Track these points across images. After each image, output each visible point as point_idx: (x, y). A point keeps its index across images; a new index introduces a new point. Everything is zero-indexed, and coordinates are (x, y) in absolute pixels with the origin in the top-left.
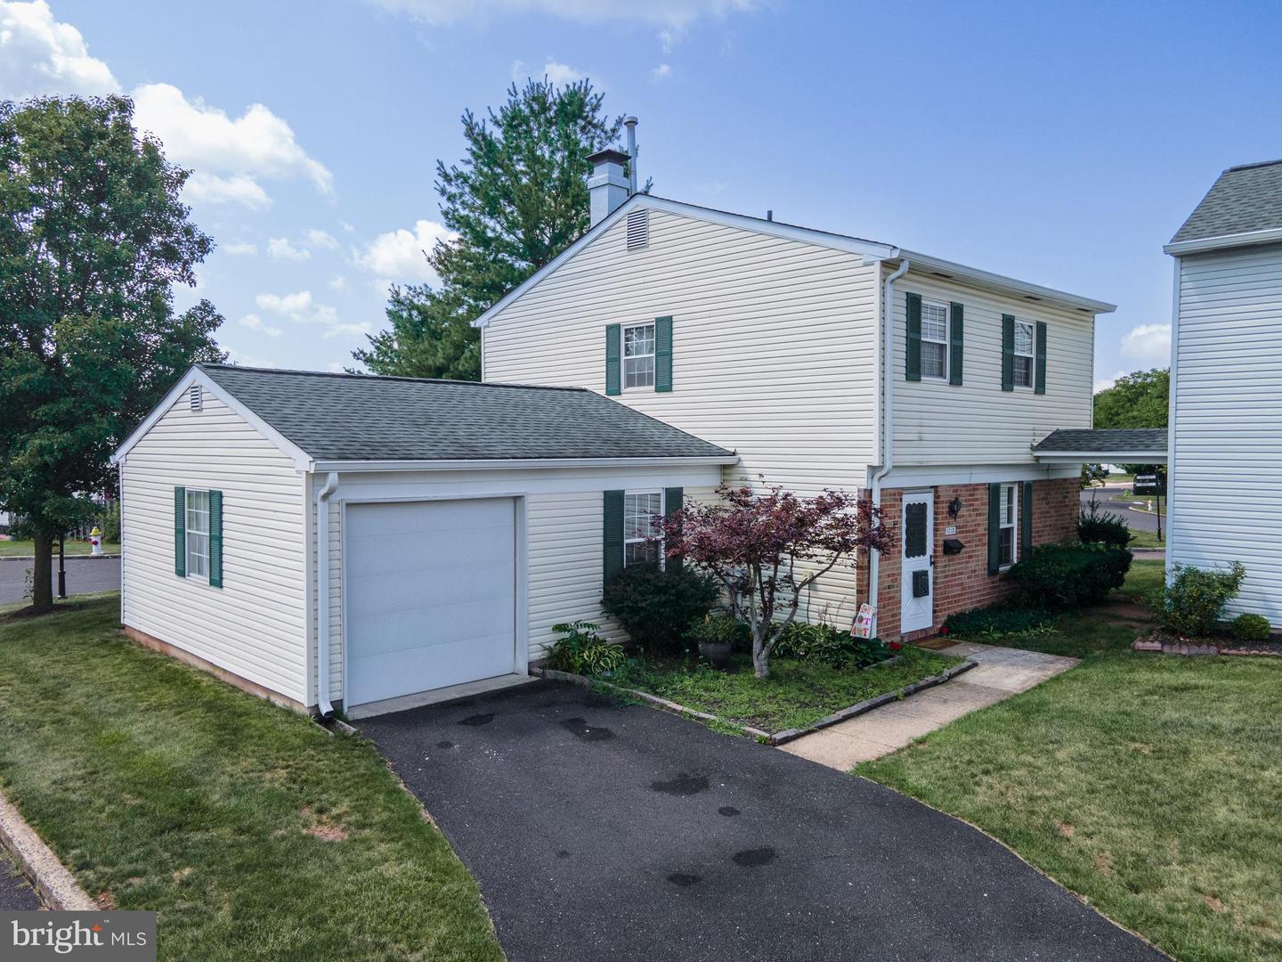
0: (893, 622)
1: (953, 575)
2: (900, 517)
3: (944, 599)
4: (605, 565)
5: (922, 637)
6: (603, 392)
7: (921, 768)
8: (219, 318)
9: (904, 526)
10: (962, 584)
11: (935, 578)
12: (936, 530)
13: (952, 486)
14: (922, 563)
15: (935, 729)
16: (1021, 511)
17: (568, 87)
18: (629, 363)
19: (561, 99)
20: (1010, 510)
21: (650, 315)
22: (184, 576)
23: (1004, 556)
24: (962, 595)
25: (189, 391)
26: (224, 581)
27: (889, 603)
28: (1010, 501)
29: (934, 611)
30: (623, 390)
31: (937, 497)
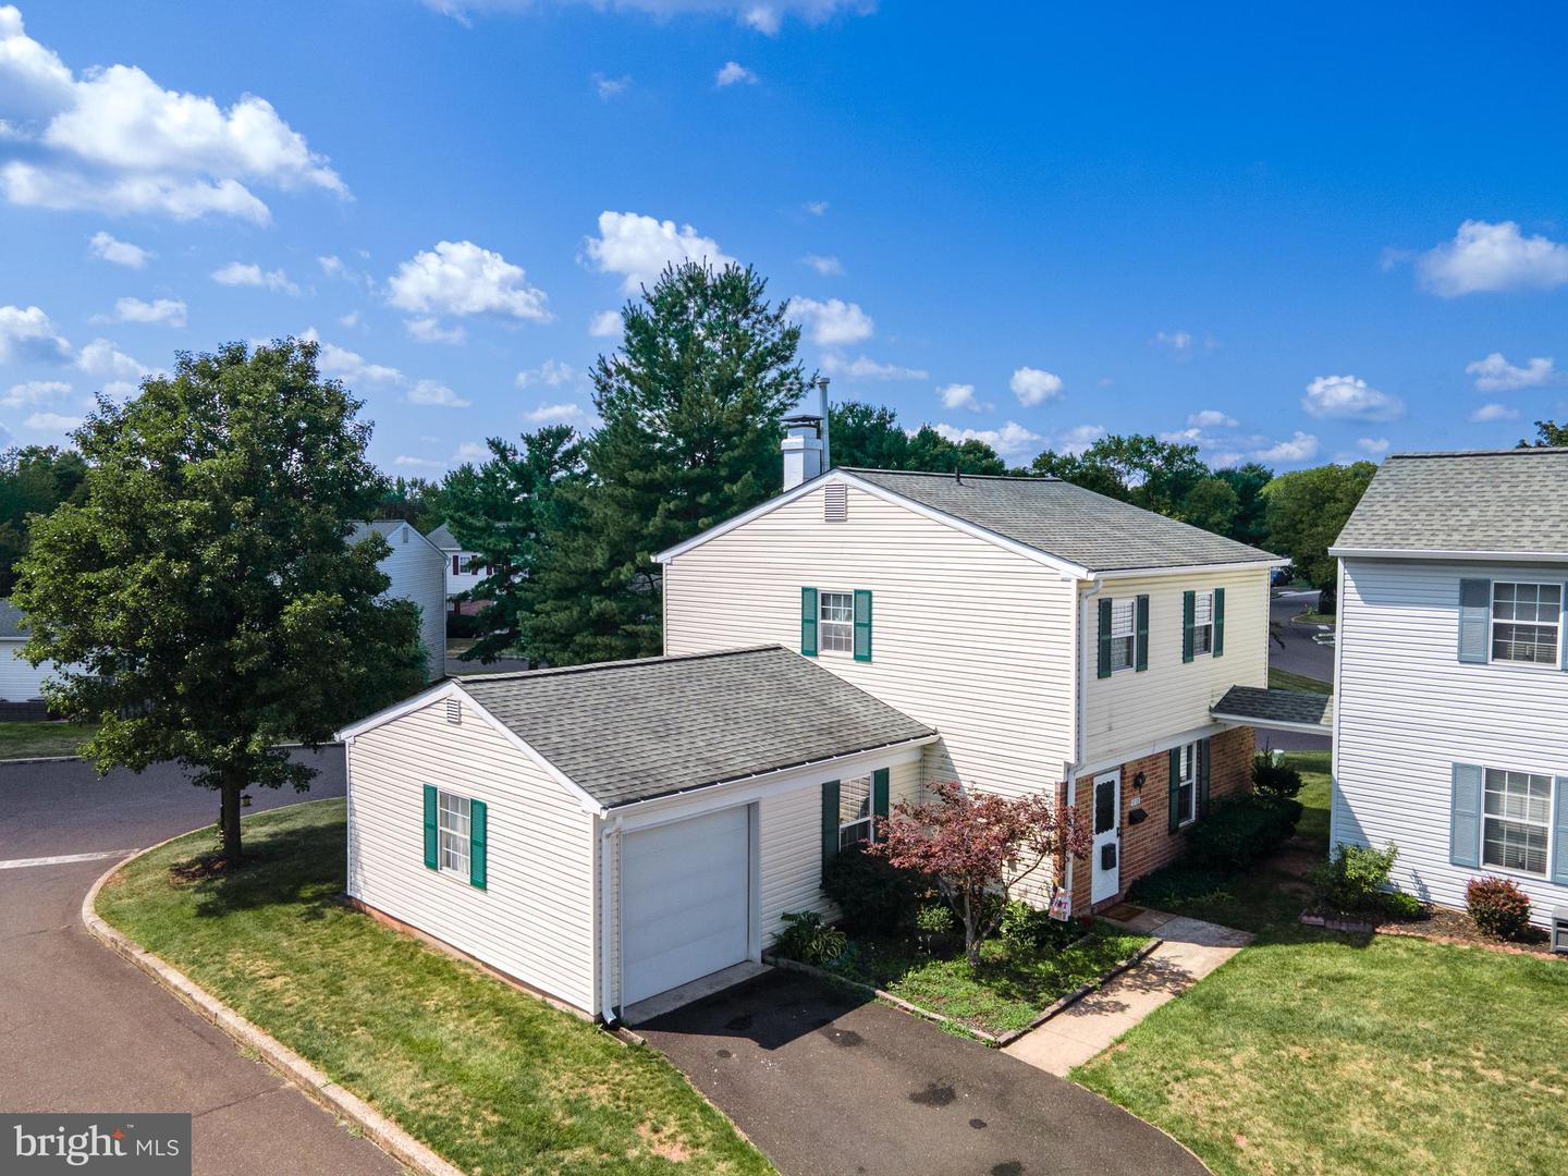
0: (1084, 897)
1: (1137, 842)
2: (1092, 800)
3: (1129, 866)
4: (823, 852)
5: (1109, 905)
6: (798, 651)
7: (1123, 1074)
8: (390, 550)
9: (1095, 806)
10: (1146, 848)
11: (1121, 848)
12: (1122, 804)
13: (1138, 760)
14: (1110, 837)
15: (1132, 1027)
16: (1200, 768)
18: (827, 628)
19: (721, 280)
20: (1189, 767)
22: (436, 869)
23: (1185, 813)
24: (1145, 859)
25: (445, 701)
26: (488, 884)
27: (1083, 882)
28: (1189, 758)
29: (1120, 879)
30: (820, 653)
31: (1123, 773)
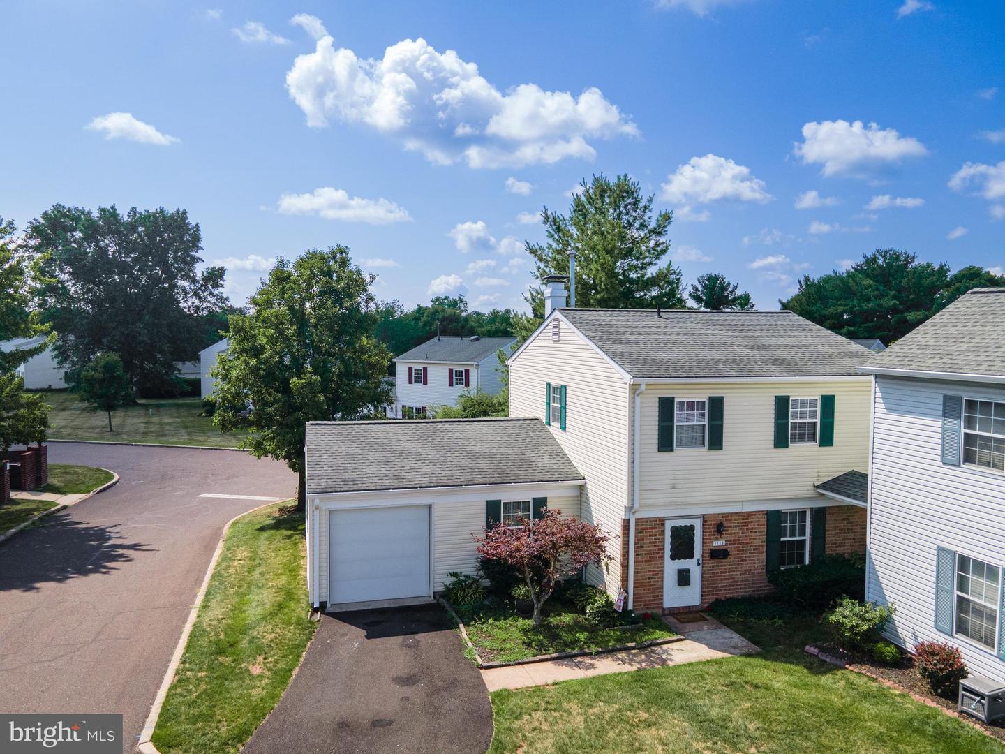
0: (654, 600)
1: (721, 573)
2: (664, 534)
3: (711, 587)
6: (545, 422)
9: (668, 540)
10: (734, 578)
11: (703, 574)
12: (704, 543)
13: (722, 514)
14: (688, 564)
16: (813, 529)
17: (619, 178)
18: (554, 409)
20: (802, 527)
21: (558, 382)
23: (795, 558)
24: (734, 586)
27: (650, 588)
29: (703, 595)
30: (551, 423)
31: (705, 521)
